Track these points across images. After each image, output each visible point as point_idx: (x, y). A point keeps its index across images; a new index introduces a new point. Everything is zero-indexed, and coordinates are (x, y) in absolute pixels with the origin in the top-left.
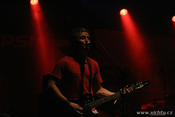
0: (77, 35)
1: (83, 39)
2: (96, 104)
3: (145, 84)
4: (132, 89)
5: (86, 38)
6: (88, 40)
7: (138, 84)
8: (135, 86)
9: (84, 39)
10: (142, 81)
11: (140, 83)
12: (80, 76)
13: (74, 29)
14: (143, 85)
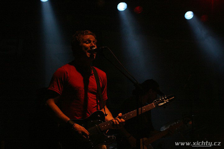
0: (80, 39)
1: (87, 43)
2: (110, 125)
3: (170, 99)
4: (155, 105)
5: (92, 42)
6: (94, 45)
7: (162, 99)
8: (157, 101)
9: (90, 43)
10: (166, 96)
11: (164, 98)
12: (84, 90)
13: (77, 32)
14: (167, 100)
